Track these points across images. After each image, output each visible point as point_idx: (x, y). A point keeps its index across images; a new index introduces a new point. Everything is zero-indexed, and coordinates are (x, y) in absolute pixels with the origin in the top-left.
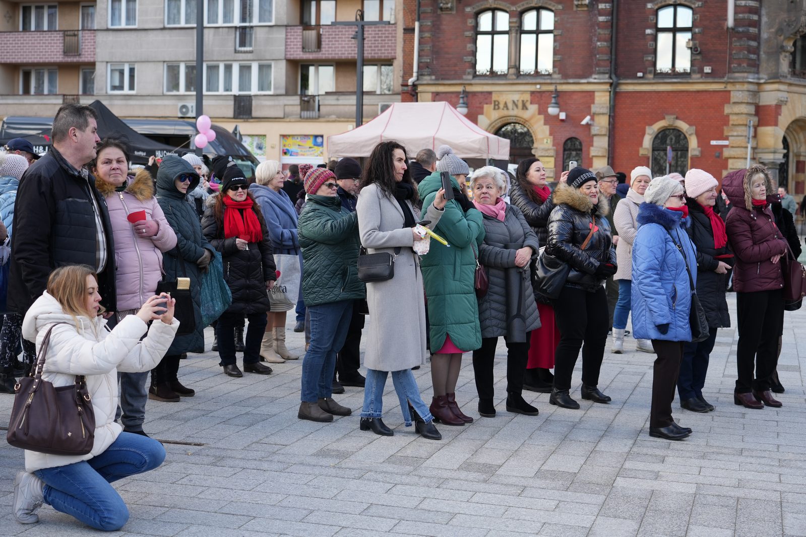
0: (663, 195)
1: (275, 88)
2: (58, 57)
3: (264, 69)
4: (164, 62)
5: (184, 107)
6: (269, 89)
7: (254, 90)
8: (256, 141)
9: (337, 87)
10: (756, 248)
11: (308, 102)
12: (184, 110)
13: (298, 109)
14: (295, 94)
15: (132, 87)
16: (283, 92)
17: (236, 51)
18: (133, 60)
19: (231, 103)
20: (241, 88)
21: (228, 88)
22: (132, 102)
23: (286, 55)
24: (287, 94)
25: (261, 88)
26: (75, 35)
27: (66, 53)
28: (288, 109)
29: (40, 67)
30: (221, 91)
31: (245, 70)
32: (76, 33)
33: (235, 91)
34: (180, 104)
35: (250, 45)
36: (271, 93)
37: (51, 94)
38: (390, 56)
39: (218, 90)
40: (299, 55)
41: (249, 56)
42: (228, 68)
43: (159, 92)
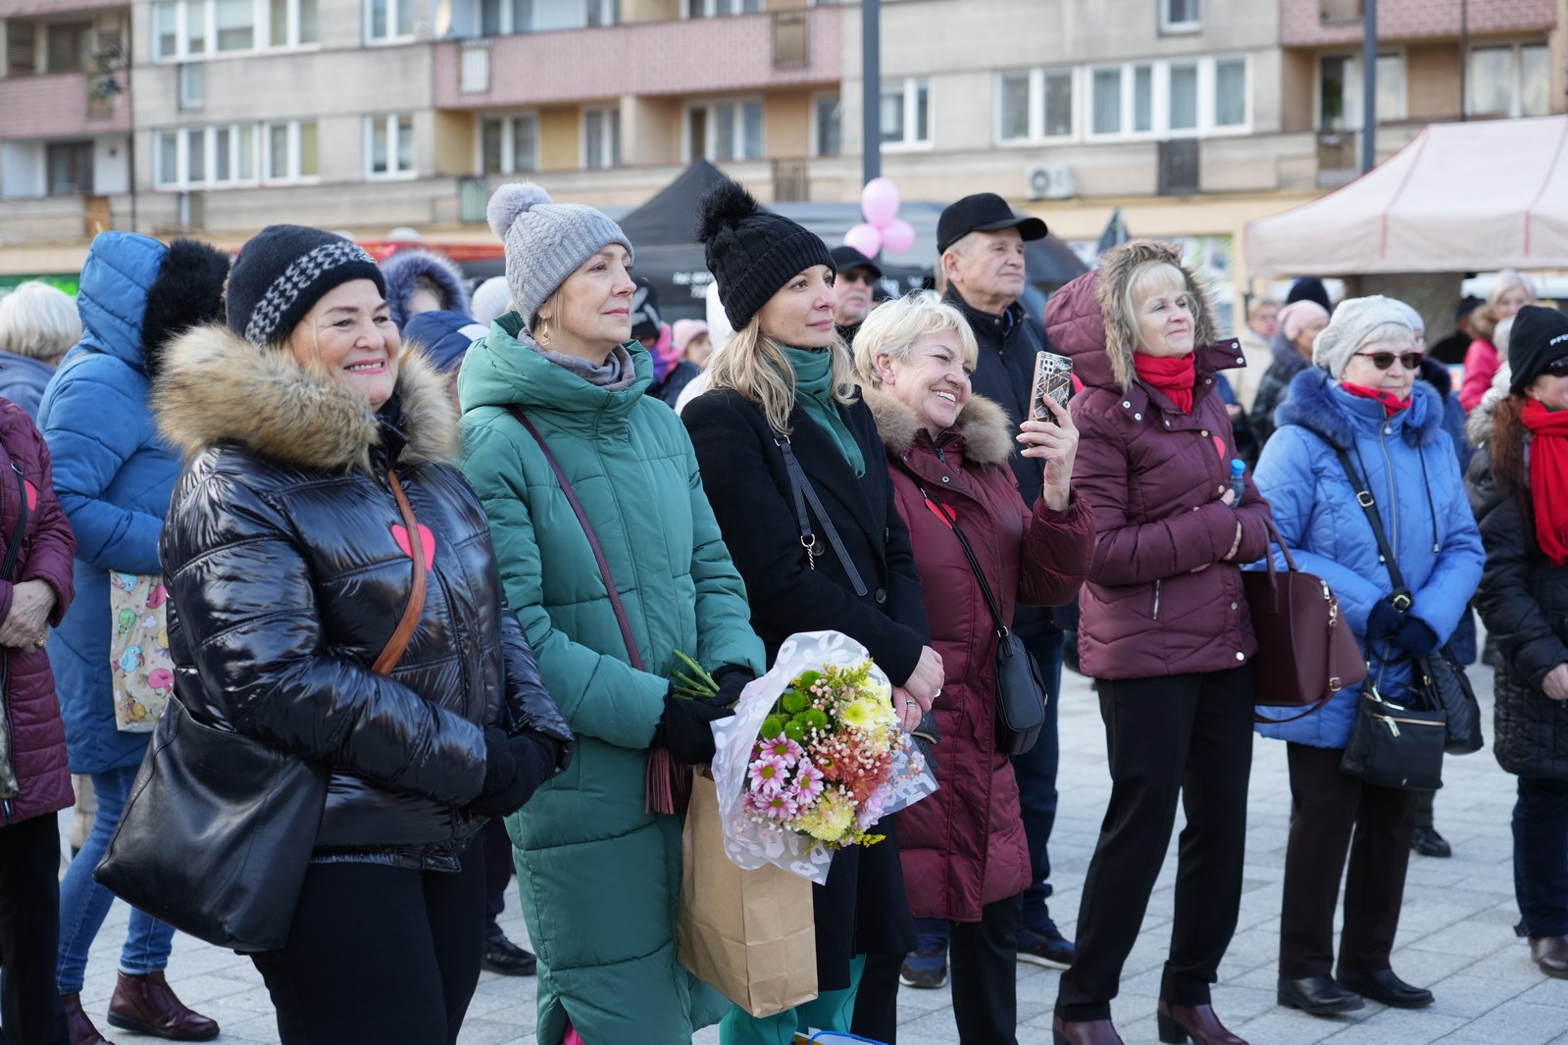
0: (1337, 349)
1: (1257, 118)
2: (760, 74)
3: (1230, 72)
4: (995, 70)
5: (1040, 174)
6: (1240, 119)
7: (1205, 125)
8: (1209, 250)
9: (1411, 106)
10: (1124, 539)
11: (1338, 147)
12: (1040, 182)
13: (1310, 167)
14: (1306, 128)
15: (922, 133)
16: (1273, 124)
17: (1162, 35)
18: (924, 68)
19: (1150, 161)
20: (1176, 121)
21: (1142, 122)
22: (923, 169)
23: (1281, 34)
24: (1286, 129)
25: (1223, 118)
26: (796, 21)
27: (779, 62)
28: (1288, 168)
29: (726, 98)
30: (1127, 132)
31: (1182, 77)
32: (801, 15)
33: (1161, 129)
34: (1031, 167)
35: (1196, 17)
36: (1246, 128)
37: (752, 157)
38: (1540, 22)
39: (1117, 129)
40: (1311, 32)
41: (1192, 44)
42: (1144, 75)
43: (983, 142)
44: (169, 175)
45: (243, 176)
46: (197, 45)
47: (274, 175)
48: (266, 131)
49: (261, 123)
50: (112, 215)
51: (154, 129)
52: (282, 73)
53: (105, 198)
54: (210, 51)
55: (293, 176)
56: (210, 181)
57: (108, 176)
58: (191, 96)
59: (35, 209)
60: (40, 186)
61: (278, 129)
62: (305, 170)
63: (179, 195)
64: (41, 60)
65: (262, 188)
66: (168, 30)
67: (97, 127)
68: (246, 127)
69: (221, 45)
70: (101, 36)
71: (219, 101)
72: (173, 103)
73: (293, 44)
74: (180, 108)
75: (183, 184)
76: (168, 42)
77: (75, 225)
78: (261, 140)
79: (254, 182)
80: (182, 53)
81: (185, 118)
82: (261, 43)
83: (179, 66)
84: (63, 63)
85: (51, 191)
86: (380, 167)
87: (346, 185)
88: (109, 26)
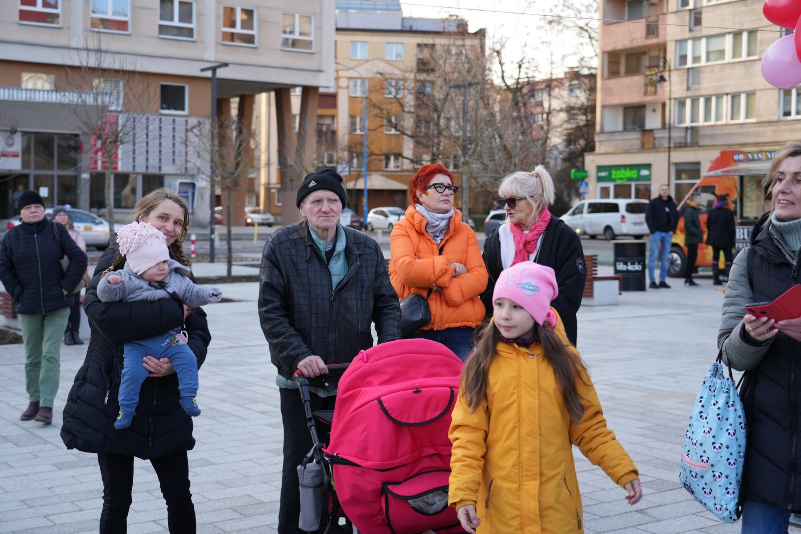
44: (681, 120)
45: (717, 119)
46: (696, 59)
47: (732, 119)
48: (729, 97)
49: (727, 94)
50: (654, 139)
51: (675, 99)
52: (739, 71)
53: (651, 131)
54: (703, 62)
55: (742, 119)
56: (701, 122)
57: (652, 121)
58: (693, 84)
59: (619, 137)
60: (620, 127)
61: (735, 96)
62: (747, 116)
63: (687, 128)
64: (622, 69)
65: (727, 125)
66: (683, 53)
67: (648, 99)
68: (719, 97)
69: (708, 60)
70: (651, 58)
71: (707, 85)
72: (685, 87)
73: (744, 57)
74: (688, 89)
75: (688, 123)
76: (683, 59)
77: (637, 143)
78: (726, 102)
79: (723, 122)
80: (689, 64)
81: (690, 93)
82: (728, 57)
83: (688, 69)
84: (632, 70)
85: (625, 129)
86: (787, 113)
87: (770, 122)
88: (654, 53)
